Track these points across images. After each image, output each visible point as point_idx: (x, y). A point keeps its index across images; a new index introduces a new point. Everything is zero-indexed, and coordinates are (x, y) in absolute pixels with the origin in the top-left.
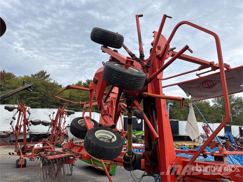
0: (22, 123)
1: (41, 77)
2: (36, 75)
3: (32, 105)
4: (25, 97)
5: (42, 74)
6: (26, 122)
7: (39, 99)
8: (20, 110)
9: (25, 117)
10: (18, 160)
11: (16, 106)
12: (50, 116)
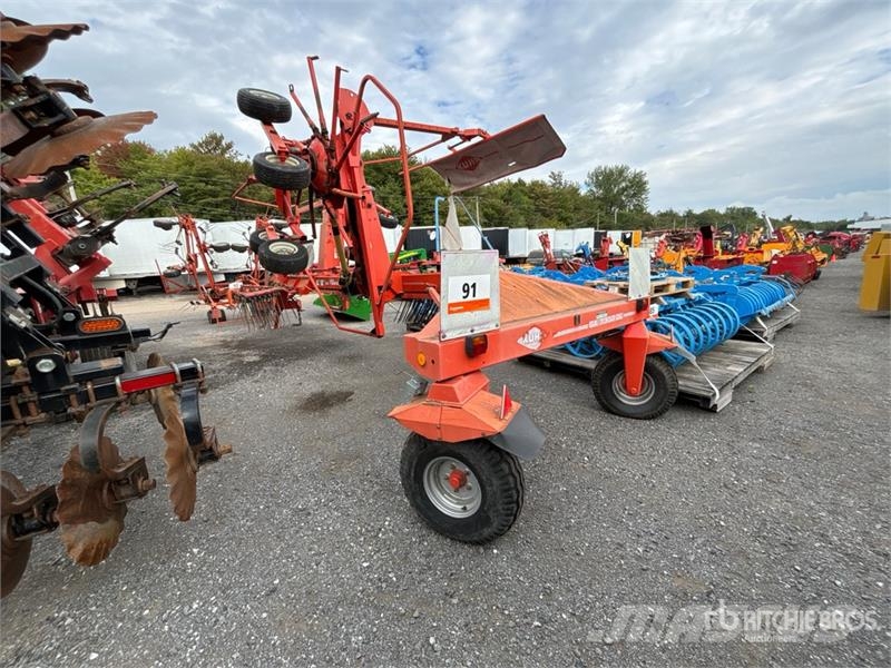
0: (197, 251)
1: (215, 149)
2: (200, 145)
3: (214, 216)
4: (193, 199)
5: (215, 141)
6: (203, 249)
7: (225, 201)
8: (184, 227)
9: (197, 238)
10: (210, 312)
11: (175, 220)
12: (244, 234)
